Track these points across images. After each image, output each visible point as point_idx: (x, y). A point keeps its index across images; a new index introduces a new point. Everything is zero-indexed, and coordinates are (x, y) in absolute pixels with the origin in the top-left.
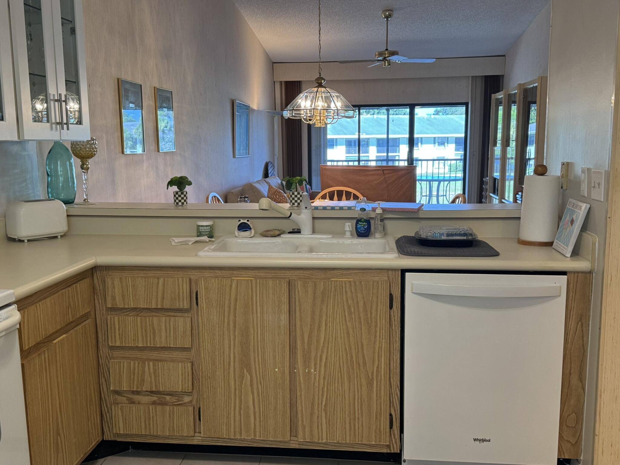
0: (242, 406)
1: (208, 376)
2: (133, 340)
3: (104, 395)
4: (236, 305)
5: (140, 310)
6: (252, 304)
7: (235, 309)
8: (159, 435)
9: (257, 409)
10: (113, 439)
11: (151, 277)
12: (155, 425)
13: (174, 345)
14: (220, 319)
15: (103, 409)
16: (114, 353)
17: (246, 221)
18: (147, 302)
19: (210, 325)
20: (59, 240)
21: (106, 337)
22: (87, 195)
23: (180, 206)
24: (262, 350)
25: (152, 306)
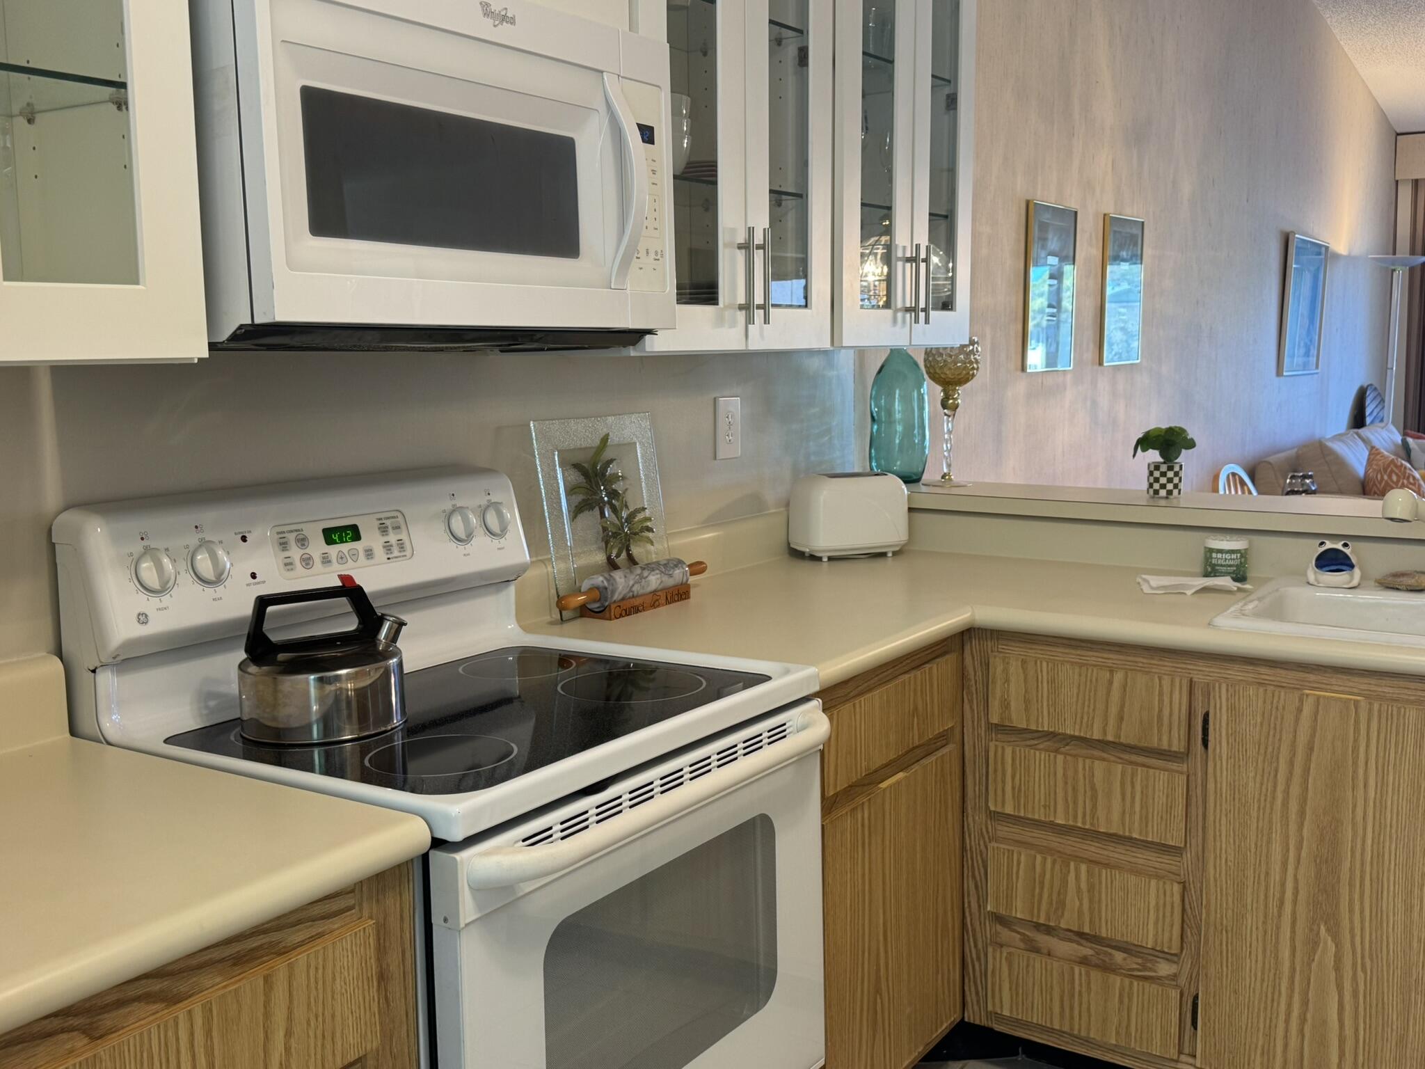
0: (1309, 1016)
1: (1222, 924)
2: (1045, 807)
3: (971, 920)
4: (1308, 759)
5: (1064, 739)
6: (1355, 763)
7: (1306, 770)
8: (1094, 1039)
9: (1349, 1031)
10: (984, 1023)
11: (1095, 666)
12: (1085, 1015)
13: (1140, 834)
14: (1264, 790)
15: (967, 950)
16: (999, 827)
17: (1339, 546)
18: (1082, 722)
19: (1237, 800)
20: (889, 561)
21: (984, 788)
22: (949, 466)
23: (1162, 498)
24: (1375, 885)
25: (1092, 735)
